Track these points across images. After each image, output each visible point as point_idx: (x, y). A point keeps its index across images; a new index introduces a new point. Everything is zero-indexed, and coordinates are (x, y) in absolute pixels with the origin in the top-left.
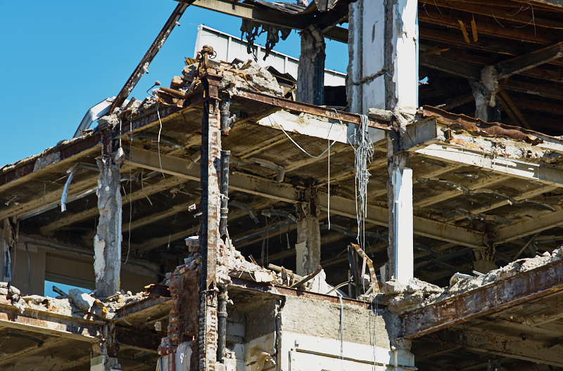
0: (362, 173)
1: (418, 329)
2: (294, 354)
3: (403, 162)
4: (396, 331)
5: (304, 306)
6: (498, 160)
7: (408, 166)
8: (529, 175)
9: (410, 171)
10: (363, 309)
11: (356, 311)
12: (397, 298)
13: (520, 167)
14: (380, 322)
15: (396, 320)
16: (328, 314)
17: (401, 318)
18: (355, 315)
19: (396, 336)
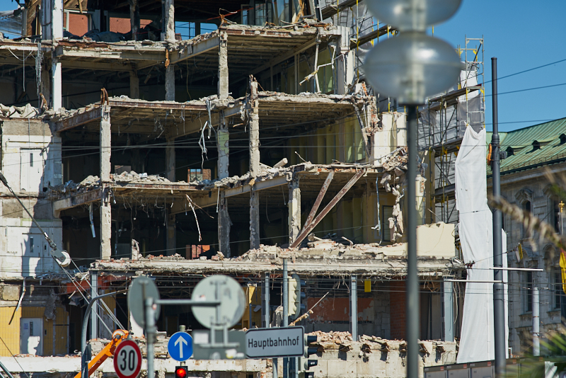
0: (39, 67)
1: (60, 129)
2: (8, 144)
3: (57, 61)
4: (54, 129)
5: (12, 124)
6: (103, 53)
7: (59, 62)
8: (118, 57)
9: (60, 64)
10: (39, 122)
11: (36, 123)
12: (52, 117)
13: (113, 54)
14: (47, 126)
15: (53, 125)
16: (23, 125)
17: (56, 123)
18: (35, 125)
19: (54, 131)
